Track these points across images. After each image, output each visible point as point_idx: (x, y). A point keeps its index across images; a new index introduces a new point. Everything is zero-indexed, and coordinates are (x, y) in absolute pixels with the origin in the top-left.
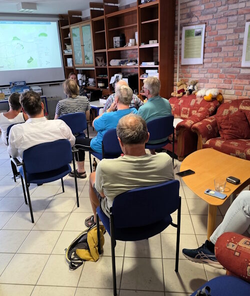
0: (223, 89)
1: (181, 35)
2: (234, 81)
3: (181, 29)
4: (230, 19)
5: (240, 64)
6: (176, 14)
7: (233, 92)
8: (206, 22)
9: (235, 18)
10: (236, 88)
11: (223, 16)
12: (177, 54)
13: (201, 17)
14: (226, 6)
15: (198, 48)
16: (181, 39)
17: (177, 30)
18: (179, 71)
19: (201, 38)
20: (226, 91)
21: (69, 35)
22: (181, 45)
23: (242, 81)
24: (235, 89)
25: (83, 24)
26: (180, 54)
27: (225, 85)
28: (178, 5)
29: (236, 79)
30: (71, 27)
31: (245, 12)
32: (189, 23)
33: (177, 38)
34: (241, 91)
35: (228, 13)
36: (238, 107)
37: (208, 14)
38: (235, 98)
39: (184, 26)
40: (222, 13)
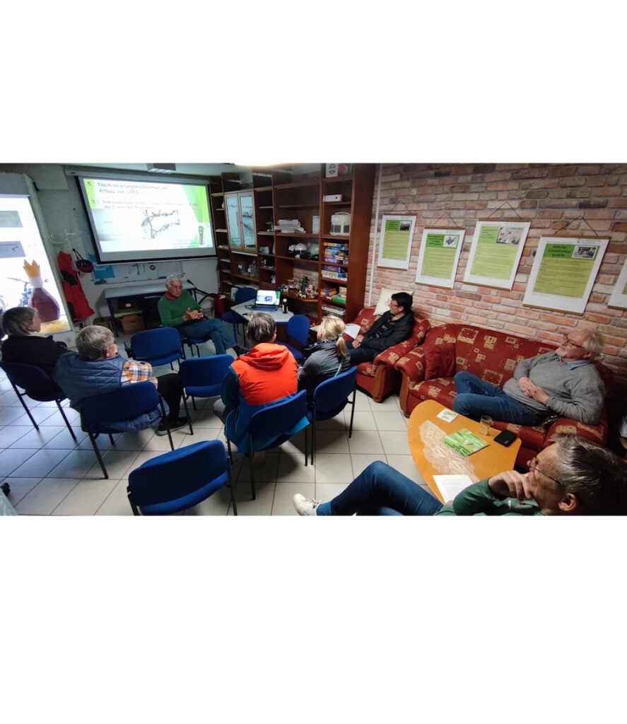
0: (435, 306)
1: (380, 225)
2: (450, 298)
3: (380, 217)
4: (454, 213)
5: (462, 278)
6: (374, 196)
7: (448, 312)
8: (416, 212)
9: (462, 213)
10: (453, 308)
11: (443, 207)
12: (372, 251)
13: (411, 205)
14: (450, 195)
15: (403, 247)
16: (379, 230)
17: (375, 218)
18: (374, 273)
19: (409, 234)
20: (439, 310)
21: (223, 205)
22: (378, 239)
23: (463, 301)
24: (451, 309)
25: (242, 194)
26: (377, 251)
27: (438, 301)
28: (378, 183)
29: (454, 297)
30: (226, 196)
31: (477, 207)
32: (391, 211)
33: (374, 229)
34: (459, 313)
35: (451, 204)
36: (456, 337)
37: (423, 202)
38: (451, 321)
39: (385, 214)
40: (443, 204)
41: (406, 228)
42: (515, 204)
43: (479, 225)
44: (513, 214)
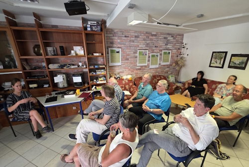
5: (137, 65)
8: (121, 47)
9: (134, 48)
13: (118, 45)
19: (120, 54)
23: (137, 71)
31: (136, 46)
34: (137, 74)
35: (131, 45)
37: (122, 44)
40: (128, 45)
41: (118, 52)
42: (145, 46)
43: (138, 51)
44: (144, 48)
